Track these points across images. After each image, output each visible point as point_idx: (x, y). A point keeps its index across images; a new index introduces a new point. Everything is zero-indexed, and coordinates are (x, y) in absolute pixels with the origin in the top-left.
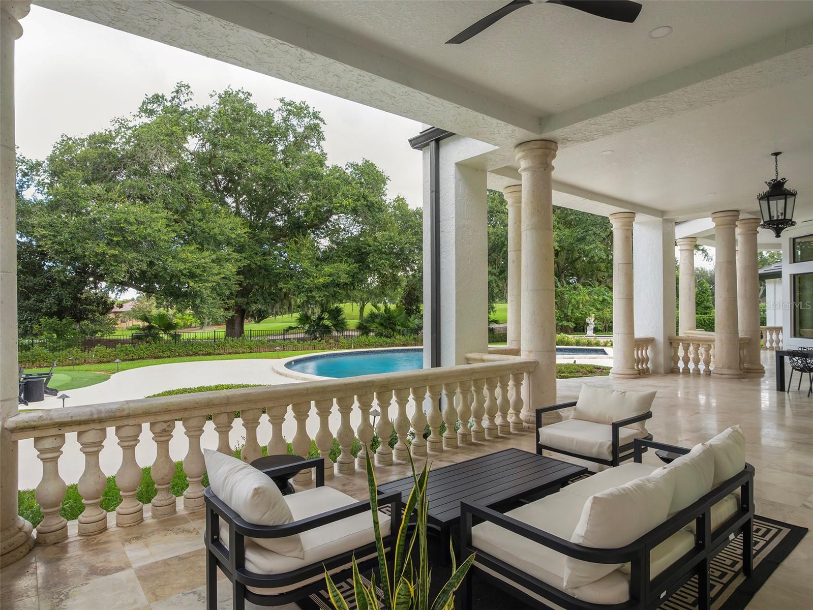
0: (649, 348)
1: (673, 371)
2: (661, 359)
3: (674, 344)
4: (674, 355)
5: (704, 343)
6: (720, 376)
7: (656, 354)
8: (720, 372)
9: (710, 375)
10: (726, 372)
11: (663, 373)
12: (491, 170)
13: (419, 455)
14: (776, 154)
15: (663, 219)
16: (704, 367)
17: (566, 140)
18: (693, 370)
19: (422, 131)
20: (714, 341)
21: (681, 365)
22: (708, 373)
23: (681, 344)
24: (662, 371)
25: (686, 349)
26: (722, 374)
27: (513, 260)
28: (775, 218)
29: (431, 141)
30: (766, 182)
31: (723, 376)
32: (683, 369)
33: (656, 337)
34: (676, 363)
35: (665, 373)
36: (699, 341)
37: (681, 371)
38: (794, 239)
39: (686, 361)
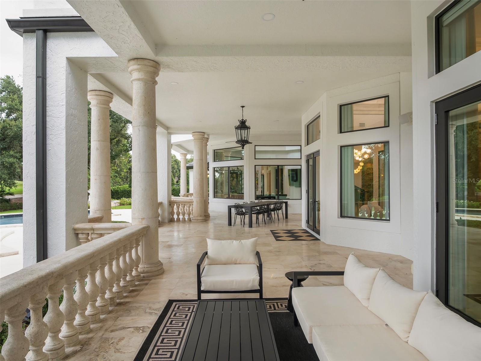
0: (159, 208)
1: (171, 221)
2: (166, 214)
3: (172, 205)
4: (172, 211)
5: (188, 203)
6: (197, 221)
7: (163, 211)
8: (196, 219)
9: (191, 221)
10: (199, 219)
11: (167, 222)
12: (93, 72)
13: (85, 334)
14: (243, 107)
15: (168, 132)
16: (182, 217)
17: (168, 66)
18: (182, 219)
19: (23, 17)
20: (193, 202)
21: (175, 217)
22: (190, 220)
23: (175, 204)
24: (167, 221)
25: (178, 208)
26: (197, 220)
27: (97, 148)
28: (243, 139)
29: (37, 30)
30: (239, 120)
31: (198, 221)
32: (177, 219)
33: (163, 202)
34: (173, 216)
35: (169, 222)
36: (185, 202)
37: (176, 220)
38: (214, 150)
39: (178, 214)
